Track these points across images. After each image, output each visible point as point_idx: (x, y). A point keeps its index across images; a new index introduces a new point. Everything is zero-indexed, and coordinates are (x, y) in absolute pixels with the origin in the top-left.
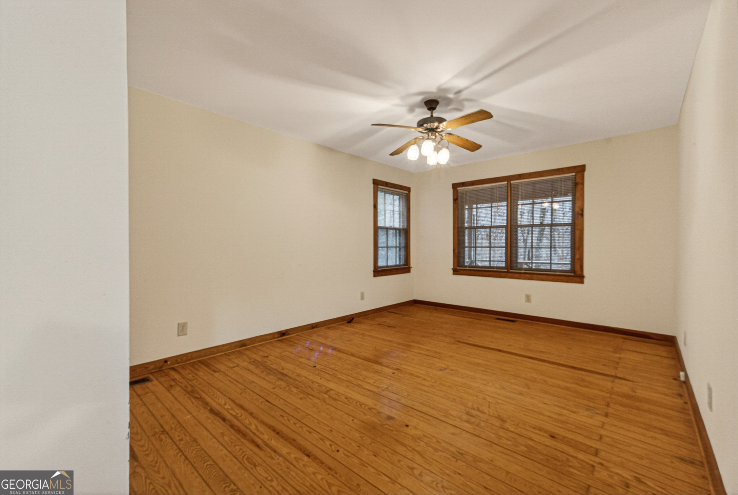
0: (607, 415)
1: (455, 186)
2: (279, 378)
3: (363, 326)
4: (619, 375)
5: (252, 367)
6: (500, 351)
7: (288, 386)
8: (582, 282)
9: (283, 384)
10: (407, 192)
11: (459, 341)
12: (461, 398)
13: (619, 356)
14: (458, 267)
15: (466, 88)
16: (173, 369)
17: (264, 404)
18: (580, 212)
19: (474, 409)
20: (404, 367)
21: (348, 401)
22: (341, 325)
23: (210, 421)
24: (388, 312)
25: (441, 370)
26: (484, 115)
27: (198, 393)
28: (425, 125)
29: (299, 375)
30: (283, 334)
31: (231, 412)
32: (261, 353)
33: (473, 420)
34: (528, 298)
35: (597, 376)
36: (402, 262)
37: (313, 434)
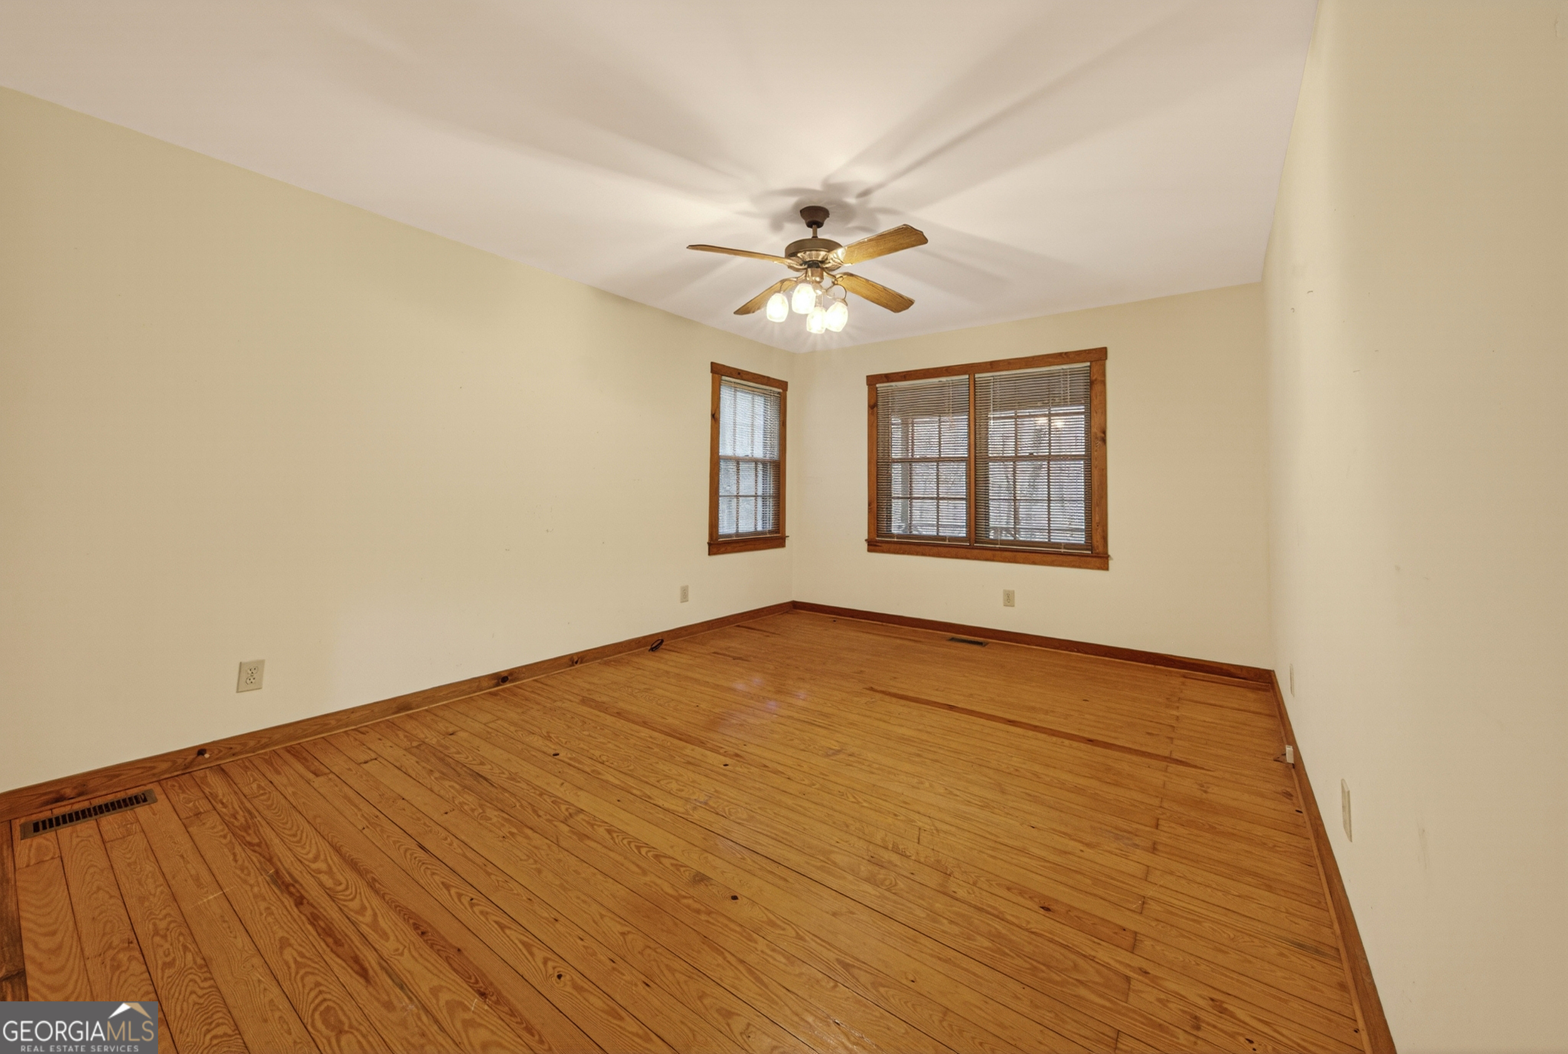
0: (1154, 849)
1: (873, 381)
2: (465, 787)
3: (684, 659)
4: (1175, 756)
5: (409, 761)
6: (951, 708)
7: (481, 806)
8: (1105, 567)
9: (470, 799)
10: (780, 391)
11: (872, 689)
12: (861, 821)
13: (1175, 713)
14: (878, 536)
15: (881, 186)
16: (221, 770)
17: (411, 855)
18: (1100, 435)
19: (886, 848)
20: (750, 749)
21: (613, 838)
22: (638, 655)
23: (263, 905)
24: (738, 626)
25: (827, 756)
26: (910, 237)
27: (257, 833)
28: (799, 255)
29: (513, 778)
30: (502, 678)
31: (324, 878)
32: (442, 726)
33: (882, 874)
34: (1009, 599)
35: (1135, 758)
36: (769, 527)
37: (508, 932)
